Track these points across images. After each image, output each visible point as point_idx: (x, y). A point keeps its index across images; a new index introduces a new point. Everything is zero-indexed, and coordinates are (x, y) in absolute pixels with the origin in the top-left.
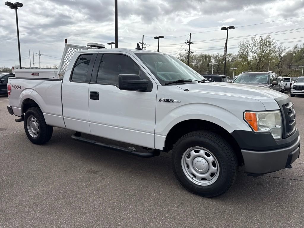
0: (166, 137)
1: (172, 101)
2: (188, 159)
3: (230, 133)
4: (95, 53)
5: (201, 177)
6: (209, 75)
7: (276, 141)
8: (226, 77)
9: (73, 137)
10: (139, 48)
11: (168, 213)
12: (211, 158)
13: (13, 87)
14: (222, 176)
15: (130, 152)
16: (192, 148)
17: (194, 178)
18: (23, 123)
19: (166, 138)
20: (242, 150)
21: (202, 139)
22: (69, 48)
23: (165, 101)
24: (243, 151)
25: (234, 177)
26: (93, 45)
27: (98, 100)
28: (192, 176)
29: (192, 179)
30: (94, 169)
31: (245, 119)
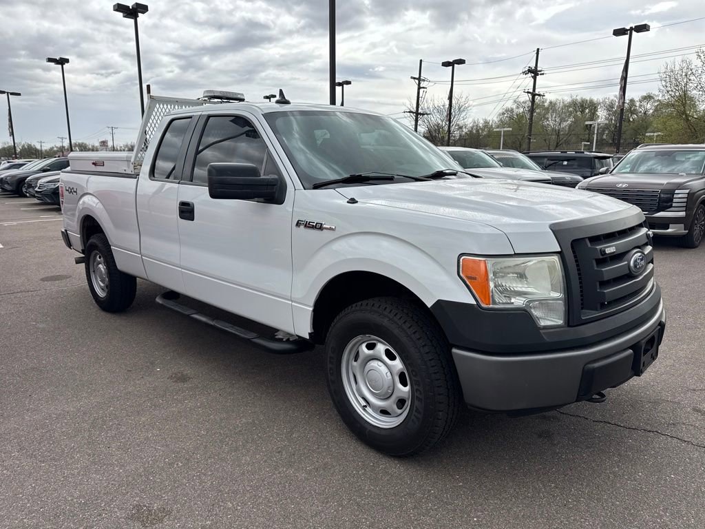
0: (311, 309)
1: (319, 227)
2: (355, 363)
3: (429, 305)
5: (380, 407)
6: (562, 152)
7: (541, 331)
8: (609, 157)
9: (159, 300)
10: (284, 100)
11: (280, 483)
12: (398, 364)
13: (67, 190)
14: (415, 409)
15: (249, 339)
16: (359, 338)
17: (368, 409)
18: (83, 265)
19: (314, 311)
20: (454, 350)
21: (375, 318)
22: (158, 106)
23: (308, 225)
24: (456, 353)
25: (441, 413)
26: (212, 94)
27: (193, 220)
28: (364, 403)
29: (365, 410)
30: (188, 371)
31: (461, 274)
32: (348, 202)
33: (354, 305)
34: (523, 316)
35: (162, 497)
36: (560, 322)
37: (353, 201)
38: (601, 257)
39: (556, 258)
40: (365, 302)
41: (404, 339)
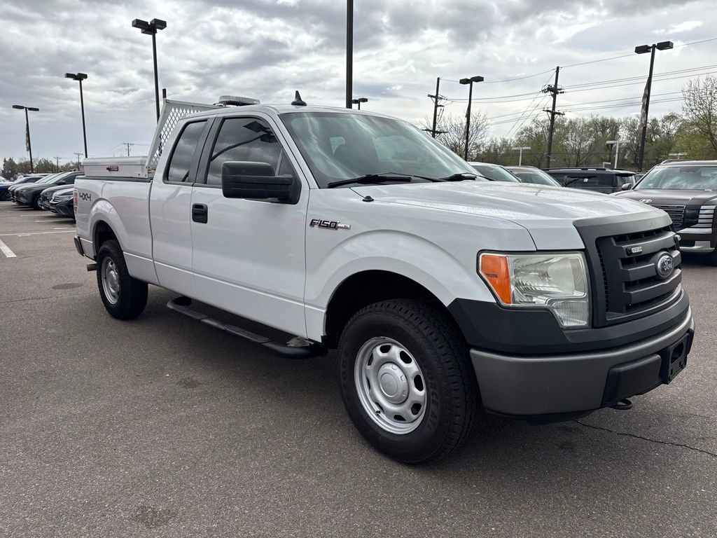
0: (324, 311)
1: (334, 226)
2: (368, 367)
3: (446, 305)
4: (210, 117)
5: (395, 412)
6: (582, 169)
8: (631, 175)
9: (170, 306)
10: (300, 102)
11: (290, 489)
12: (413, 367)
13: (81, 196)
14: (430, 413)
15: (260, 344)
16: (373, 340)
17: (382, 415)
18: (95, 272)
19: (327, 313)
20: (473, 351)
21: (390, 319)
22: (173, 110)
23: (323, 225)
24: (473, 354)
25: (457, 418)
26: (228, 100)
27: (206, 222)
28: (377, 409)
29: (378, 416)
30: (198, 377)
31: (480, 272)
32: (363, 200)
33: (368, 307)
34: (545, 315)
35: (168, 499)
36: (584, 323)
37: (368, 199)
38: (627, 257)
39: (579, 256)
40: (379, 304)
41: (420, 340)
